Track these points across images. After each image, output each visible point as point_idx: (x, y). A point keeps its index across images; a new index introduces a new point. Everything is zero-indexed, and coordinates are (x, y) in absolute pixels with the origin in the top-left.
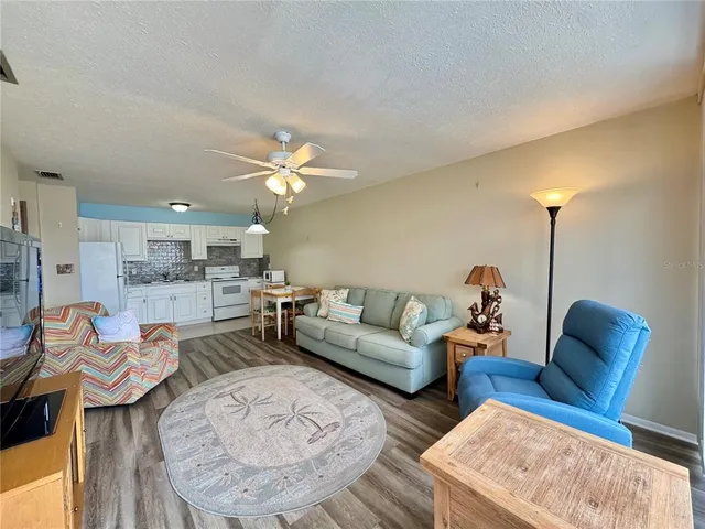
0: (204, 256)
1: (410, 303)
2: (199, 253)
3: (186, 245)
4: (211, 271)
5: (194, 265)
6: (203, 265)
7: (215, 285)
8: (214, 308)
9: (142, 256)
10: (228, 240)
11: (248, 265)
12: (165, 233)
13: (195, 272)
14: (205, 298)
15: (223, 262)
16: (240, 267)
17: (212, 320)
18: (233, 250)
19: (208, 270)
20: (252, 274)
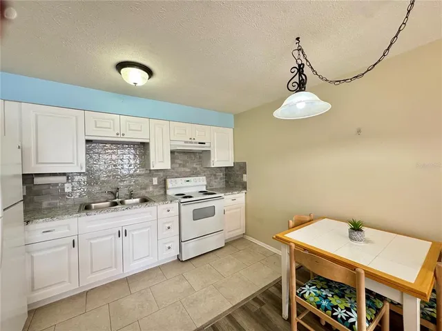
4: (176, 185)
5: (153, 176)
6: (164, 176)
7: (183, 208)
8: (181, 242)
9: (77, 164)
10: (196, 143)
11: (215, 175)
12: (114, 130)
13: (154, 185)
14: (169, 228)
15: (187, 172)
16: (207, 178)
17: (179, 259)
18: (198, 157)
19: (171, 183)
20: (218, 187)
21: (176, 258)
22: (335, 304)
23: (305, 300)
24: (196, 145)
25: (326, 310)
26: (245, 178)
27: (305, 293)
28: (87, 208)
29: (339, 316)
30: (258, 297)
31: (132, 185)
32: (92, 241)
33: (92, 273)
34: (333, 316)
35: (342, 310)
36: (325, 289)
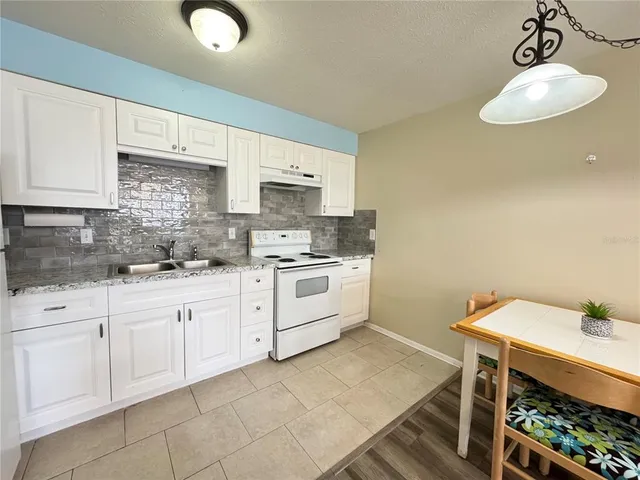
0: (252, 206)
2: (243, 197)
3: (214, 175)
4: (265, 242)
5: (228, 225)
6: (246, 226)
7: (282, 276)
8: (276, 330)
9: (104, 195)
10: (299, 174)
11: (323, 230)
12: (168, 139)
13: (229, 241)
14: (258, 309)
15: (282, 222)
16: (312, 233)
17: (272, 358)
18: (299, 199)
19: (257, 237)
20: (328, 248)
21: (267, 356)
22: (588, 444)
23: (527, 433)
24: (299, 177)
25: (573, 453)
26: (373, 235)
27: (524, 421)
28: (123, 271)
29: (603, 467)
30: (410, 419)
31: (195, 239)
32: (133, 328)
33: (133, 379)
34: (588, 466)
35: (604, 455)
36: (554, 415)
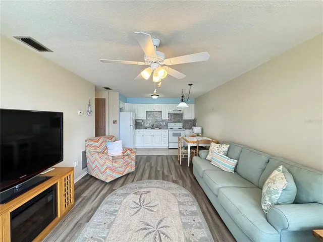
0: (167, 118)
1: (276, 172)
2: (165, 116)
3: (160, 113)
6: (167, 122)
8: (168, 142)
9: (144, 117)
11: (188, 123)
14: (165, 137)
15: (175, 121)
24: (177, 111)
26: (197, 124)
